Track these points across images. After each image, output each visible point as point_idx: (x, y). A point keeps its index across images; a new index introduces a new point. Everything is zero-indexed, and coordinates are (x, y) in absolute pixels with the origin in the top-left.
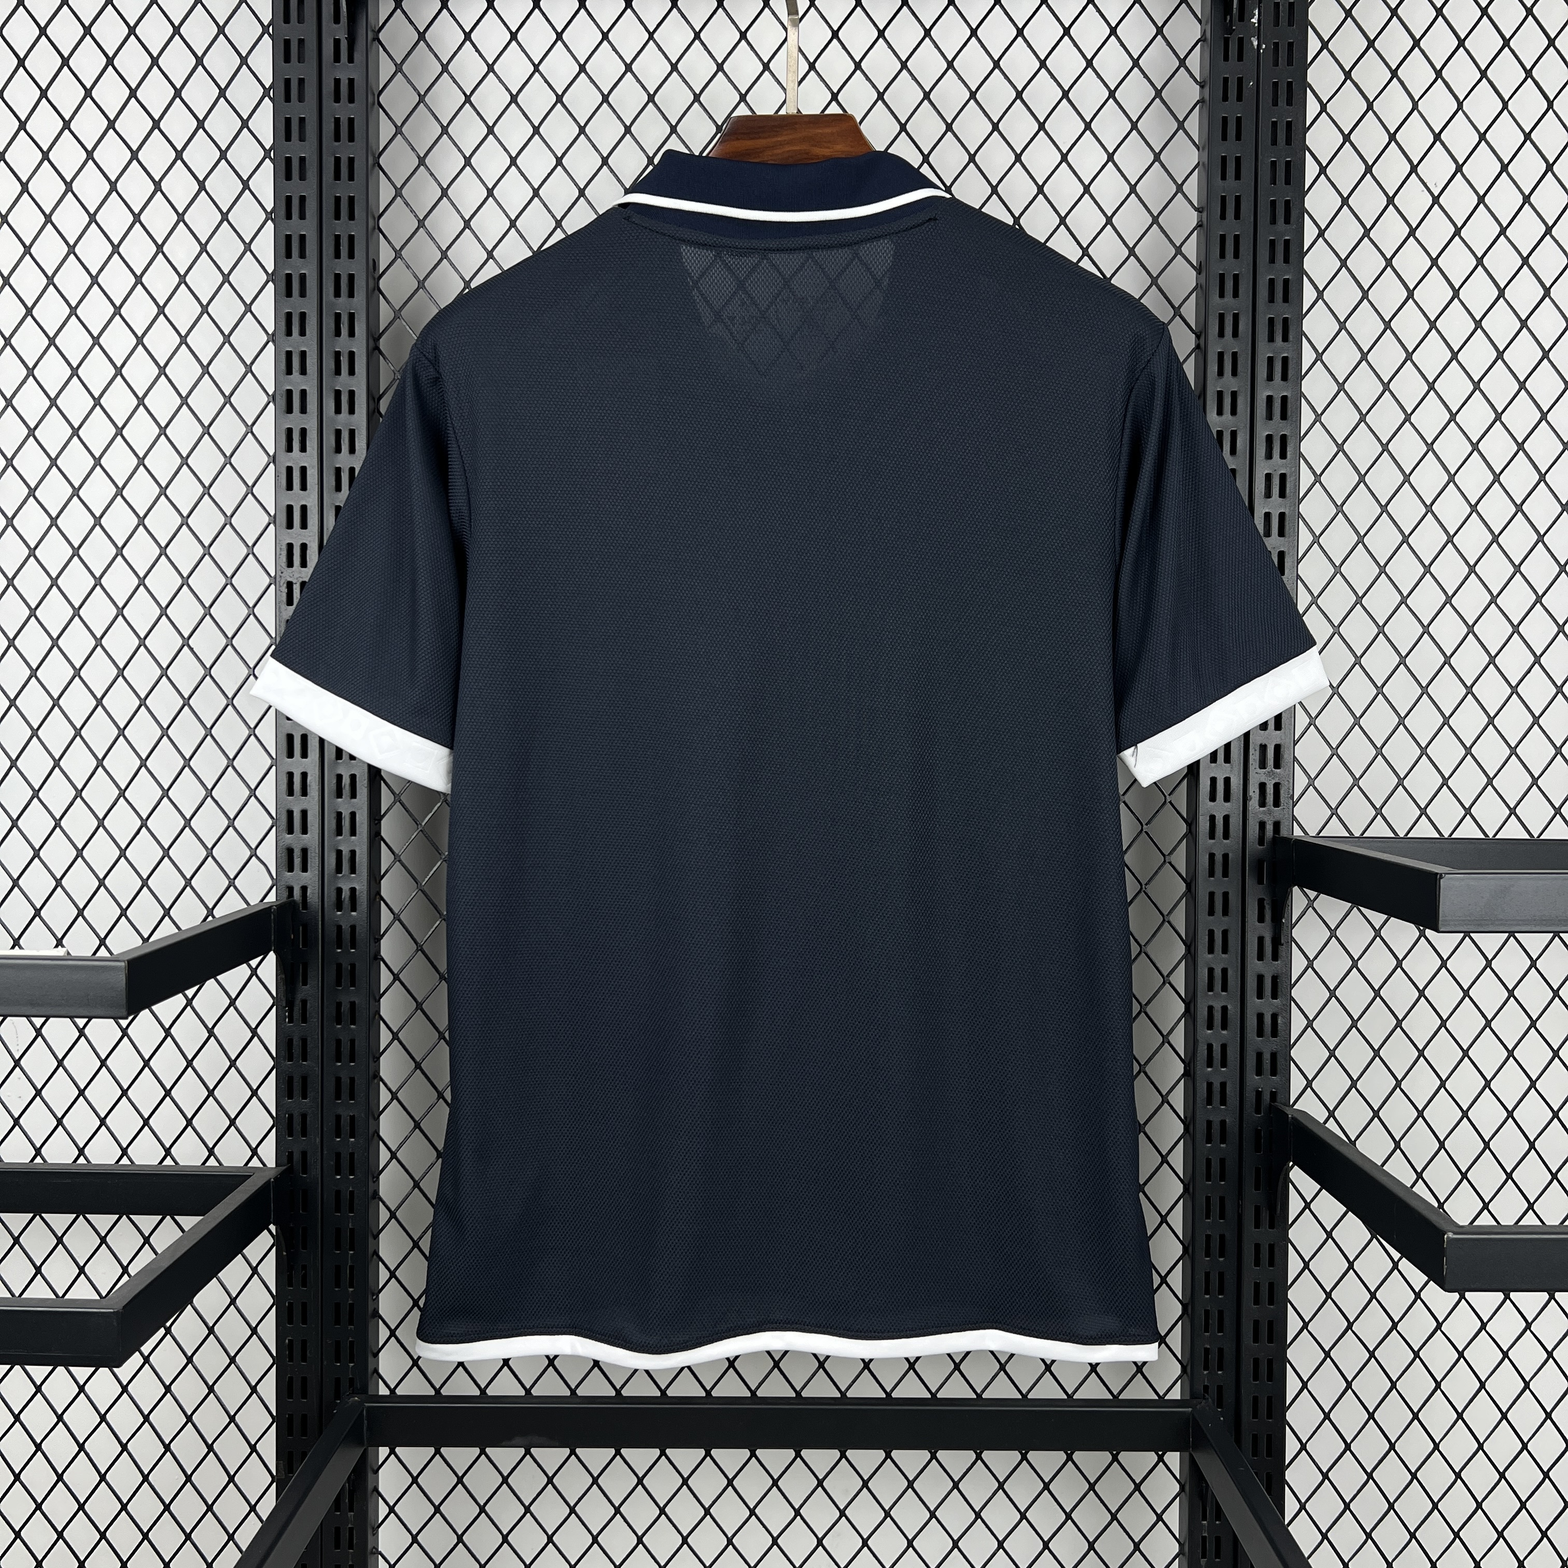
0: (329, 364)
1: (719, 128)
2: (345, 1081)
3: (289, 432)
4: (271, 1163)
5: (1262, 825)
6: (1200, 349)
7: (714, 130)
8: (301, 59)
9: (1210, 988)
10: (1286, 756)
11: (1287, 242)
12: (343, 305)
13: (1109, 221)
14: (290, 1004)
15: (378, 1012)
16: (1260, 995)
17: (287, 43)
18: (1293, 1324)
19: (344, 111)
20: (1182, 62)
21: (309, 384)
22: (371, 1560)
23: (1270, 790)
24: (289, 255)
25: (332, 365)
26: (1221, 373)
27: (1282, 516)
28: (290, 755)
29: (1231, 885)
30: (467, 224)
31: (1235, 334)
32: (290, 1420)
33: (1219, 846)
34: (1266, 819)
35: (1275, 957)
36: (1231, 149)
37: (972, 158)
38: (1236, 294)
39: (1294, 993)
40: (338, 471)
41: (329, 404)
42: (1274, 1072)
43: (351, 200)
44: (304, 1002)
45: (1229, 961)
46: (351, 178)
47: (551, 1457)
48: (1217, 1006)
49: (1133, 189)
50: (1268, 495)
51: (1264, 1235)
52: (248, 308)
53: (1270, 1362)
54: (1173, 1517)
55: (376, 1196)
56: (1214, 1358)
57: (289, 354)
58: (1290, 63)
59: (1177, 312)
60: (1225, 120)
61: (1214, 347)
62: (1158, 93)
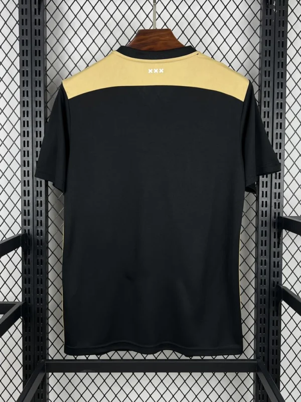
0: (34, 94)
1: (135, 32)
2: (40, 280)
3: (24, 112)
4: (21, 301)
5: (275, 213)
6: (260, 90)
7: (134, 33)
8: (26, 14)
9: (262, 255)
10: (281, 195)
11: (282, 63)
12: (37, 78)
13: (236, 57)
14: (25, 260)
15: (48, 262)
16: (274, 257)
17: (22, 10)
18: (282, 340)
19: (37, 27)
20: (255, 15)
21: (29, 99)
22: (47, 401)
23: (277, 204)
24: (23, 65)
25: (35, 94)
26: (265, 97)
27: (281, 134)
28: (25, 195)
29: (267, 229)
30: (70, 57)
31: (269, 86)
32: (26, 365)
33: (264, 219)
34: (276, 211)
35: (278, 247)
36: (268, 38)
37: (201, 40)
38: (269, 76)
39: (283, 256)
40: (37, 122)
41: (34, 104)
42: (278, 277)
43: (40, 51)
44: (29, 260)
45: (267, 248)
46: (39, 45)
47: (93, 375)
48: (263, 260)
49: (243, 48)
50: (277, 128)
51: (275, 318)
52: (13, 79)
53: (277, 350)
54: (252, 389)
55: (48, 309)
56: (262, 349)
57: (24, 91)
58: (283, 15)
59: (254, 80)
60: (266, 30)
61: (264, 89)
62: (249, 23)
